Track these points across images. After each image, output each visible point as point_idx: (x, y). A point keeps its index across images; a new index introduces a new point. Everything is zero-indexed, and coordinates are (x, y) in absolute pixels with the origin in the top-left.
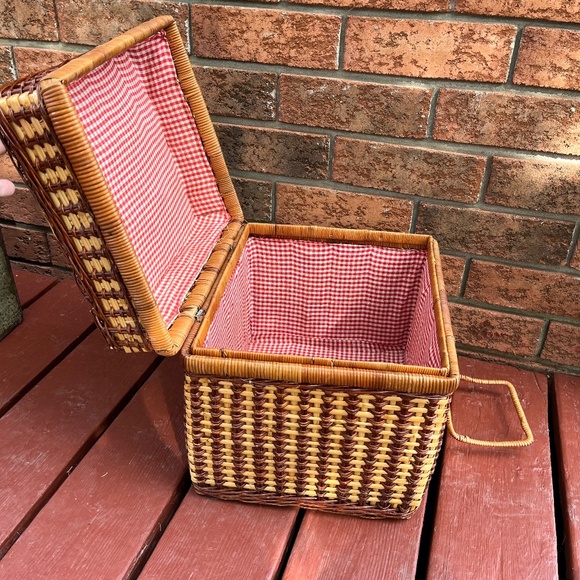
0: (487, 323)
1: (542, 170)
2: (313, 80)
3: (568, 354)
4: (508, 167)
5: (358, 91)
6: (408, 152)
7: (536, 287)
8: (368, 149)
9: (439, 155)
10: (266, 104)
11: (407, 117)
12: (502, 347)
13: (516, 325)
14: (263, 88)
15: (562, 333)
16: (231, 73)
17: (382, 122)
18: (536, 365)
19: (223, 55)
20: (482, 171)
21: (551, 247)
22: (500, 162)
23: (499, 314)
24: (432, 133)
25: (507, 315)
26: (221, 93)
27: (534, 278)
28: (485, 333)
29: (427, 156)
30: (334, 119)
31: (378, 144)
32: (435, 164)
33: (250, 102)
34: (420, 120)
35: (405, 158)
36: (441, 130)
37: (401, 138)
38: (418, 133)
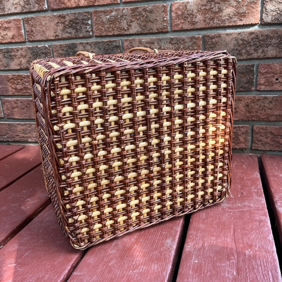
1: (231, 36)
2: (108, 10)
3: (267, 143)
4: (212, 38)
5: (131, 12)
6: (160, 40)
7: (241, 105)
8: (140, 42)
9: (177, 38)
10: (86, 28)
11: (157, 20)
14: (84, 20)
15: (261, 131)
16: (68, 15)
17: (145, 26)
18: (251, 154)
19: (63, 6)
20: (200, 43)
21: (244, 80)
22: (208, 36)
24: (171, 27)
26: (64, 27)
27: (239, 100)
29: (170, 40)
30: (121, 29)
31: (145, 39)
32: (176, 43)
33: (79, 28)
34: (164, 21)
35: (160, 43)
36: (176, 24)
37: (156, 33)
38: (165, 29)
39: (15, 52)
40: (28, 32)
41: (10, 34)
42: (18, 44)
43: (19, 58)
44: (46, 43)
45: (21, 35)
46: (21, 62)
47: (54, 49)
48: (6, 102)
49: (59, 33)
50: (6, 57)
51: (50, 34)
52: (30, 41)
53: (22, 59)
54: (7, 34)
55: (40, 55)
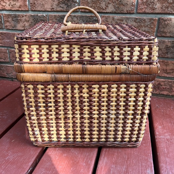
0: (159, 84)
6: (128, 19)
8: (113, 19)
9: (140, 19)
10: (75, 5)
11: (128, 4)
12: (165, 93)
13: (170, 83)
17: (118, 8)
20: (156, 23)
22: (163, 19)
23: (164, 80)
24: (137, 10)
25: (167, 80)
26: (59, 2)
28: (159, 88)
29: (135, 19)
30: (100, 8)
31: (117, 17)
32: (139, 22)
33: (69, 5)
34: (133, 5)
35: (127, 21)
36: (140, 9)
37: (125, 13)
38: (132, 11)
39: (21, 17)
40: (32, 4)
41: (18, 4)
42: (23, 12)
43: (24, 22)
44: (44, 13)
45: (26, 6)
46: (25, 25)
47: (50, 18)
48: (12, 52)
49: (55, 6)
50: (14, 20)
51: (48, 7)
52: (32, 11)
53: (25, 23)
54: (15, 4)
55: (39, 21)
